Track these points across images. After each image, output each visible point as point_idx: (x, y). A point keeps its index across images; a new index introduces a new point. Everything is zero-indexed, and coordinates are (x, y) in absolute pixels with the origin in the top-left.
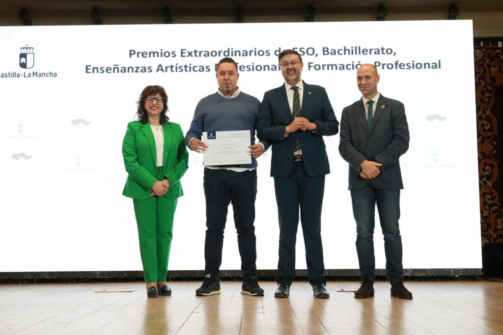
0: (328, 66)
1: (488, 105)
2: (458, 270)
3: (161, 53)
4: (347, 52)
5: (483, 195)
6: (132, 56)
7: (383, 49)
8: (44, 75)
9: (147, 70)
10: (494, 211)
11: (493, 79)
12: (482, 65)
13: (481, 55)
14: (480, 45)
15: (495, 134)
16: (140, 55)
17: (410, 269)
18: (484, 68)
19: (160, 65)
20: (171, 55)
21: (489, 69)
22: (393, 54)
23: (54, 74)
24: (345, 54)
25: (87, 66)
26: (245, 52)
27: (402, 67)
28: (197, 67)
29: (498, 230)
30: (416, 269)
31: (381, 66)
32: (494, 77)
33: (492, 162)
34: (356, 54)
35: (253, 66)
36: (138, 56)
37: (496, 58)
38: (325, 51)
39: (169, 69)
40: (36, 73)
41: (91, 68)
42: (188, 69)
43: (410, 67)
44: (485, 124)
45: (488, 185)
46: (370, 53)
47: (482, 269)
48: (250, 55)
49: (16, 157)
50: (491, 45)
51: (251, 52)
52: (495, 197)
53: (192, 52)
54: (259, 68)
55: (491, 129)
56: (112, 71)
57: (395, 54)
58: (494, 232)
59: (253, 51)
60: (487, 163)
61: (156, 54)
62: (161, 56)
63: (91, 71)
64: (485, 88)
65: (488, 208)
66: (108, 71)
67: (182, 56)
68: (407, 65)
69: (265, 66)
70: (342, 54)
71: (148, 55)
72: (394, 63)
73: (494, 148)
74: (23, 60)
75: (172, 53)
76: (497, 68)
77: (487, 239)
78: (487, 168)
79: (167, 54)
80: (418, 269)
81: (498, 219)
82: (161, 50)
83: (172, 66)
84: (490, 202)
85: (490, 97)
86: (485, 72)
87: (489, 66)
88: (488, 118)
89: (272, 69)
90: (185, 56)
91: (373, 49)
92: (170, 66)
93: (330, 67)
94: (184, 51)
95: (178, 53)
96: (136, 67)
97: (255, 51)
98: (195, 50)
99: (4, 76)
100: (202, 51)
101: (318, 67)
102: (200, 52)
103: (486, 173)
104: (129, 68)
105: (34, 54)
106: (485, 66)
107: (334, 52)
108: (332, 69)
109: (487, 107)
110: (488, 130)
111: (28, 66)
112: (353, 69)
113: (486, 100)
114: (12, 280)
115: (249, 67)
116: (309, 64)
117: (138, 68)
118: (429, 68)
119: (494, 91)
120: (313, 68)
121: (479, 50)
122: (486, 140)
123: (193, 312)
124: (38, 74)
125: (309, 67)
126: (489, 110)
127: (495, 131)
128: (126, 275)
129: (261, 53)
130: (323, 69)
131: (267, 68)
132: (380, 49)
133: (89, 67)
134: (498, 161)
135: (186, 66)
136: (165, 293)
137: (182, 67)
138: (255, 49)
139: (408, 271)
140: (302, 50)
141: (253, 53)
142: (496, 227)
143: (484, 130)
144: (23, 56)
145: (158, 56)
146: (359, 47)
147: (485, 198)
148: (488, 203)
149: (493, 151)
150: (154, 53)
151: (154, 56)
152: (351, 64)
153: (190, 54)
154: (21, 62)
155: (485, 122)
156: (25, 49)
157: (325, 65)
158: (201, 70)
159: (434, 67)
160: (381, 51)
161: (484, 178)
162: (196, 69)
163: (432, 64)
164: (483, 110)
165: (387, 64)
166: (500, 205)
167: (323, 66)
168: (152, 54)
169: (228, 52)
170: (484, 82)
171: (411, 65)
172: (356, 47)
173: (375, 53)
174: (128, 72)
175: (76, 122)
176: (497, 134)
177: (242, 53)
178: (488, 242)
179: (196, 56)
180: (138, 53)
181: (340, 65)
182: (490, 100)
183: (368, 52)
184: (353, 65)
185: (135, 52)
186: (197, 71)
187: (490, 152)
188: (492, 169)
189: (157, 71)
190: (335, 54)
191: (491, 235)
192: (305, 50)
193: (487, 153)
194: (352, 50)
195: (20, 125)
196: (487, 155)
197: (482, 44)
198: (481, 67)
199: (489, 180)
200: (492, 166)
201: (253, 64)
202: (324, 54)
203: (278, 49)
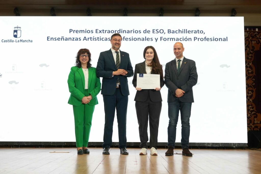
0: (170, 39)
1: (251, 60)
2: (236, 144)
3: (86, 31)
4: (180, 32)
5: (248, 106)
6: (71, 32)
7: (198, 31)
8: (26, 41)
9: (78, 39)
10: (253, 114)
11: (253, 47)
12: (248, 40)
13: (248, 35)
14: (247, 30)
15: (254, 75)
16: (75, 32)
17: (211, 143)
18: (249, 41)
19: (85, 37)
20: (91, 32)
21: (252, 42)
22: (203, 33)
23: (31, 41)
24: (179, 33)
25: (48, 37)
26: (128, 31)
27: (208, 40)
28: (104, 38)
29: (255, 124)
30: (214, 143)
31: (197, 39)
32: (254, 46)
33: (252, 89)
34: (185, 33)
35: (132, 38)
36: (74, 32)
37: (255, 37)
38: (169, 31)
39: (89, 39)
40: (22, 40)
41: (50, 38)
42: (99, 39)
43: (212, 40)
44: (249, 70)
45: (250, 101)
46: (192, 33)
47: (248, 143)
48: (131, 33)
49: (11, 83)
50: (252, 30)
51: (131, 31)
52: (254, 107)
53: (101, 31)
54: (135, 39)
55: (252, 73)
56: (61, 40)
57: (204, 33)
58: (253, 125)
59: (132, 31)
60: (250, 89)
61: (83, 32)
62: (86, 33)
63: (50, 39)
64: (249, 52)
65: (250, 112)
66: (59, 40)
67: (96, 33)
68: (211, 39)
69: (138, 39)
70: (177, 33)
71: (79, 32)
72: (204, 38)
73: (253, 82)
74: (15, 33)
75: (91, 31)
76: (255, 42)
77: (249, 128)
78: (250, 92)
79: (89, 32)
80: (215, 143)
81: (255, 118)
82: (86, 29)
83: (91, 37)
84: (251, 109)
85: (251, 56)
86: (249, 44)
87: (251, 41)
88: (250, 67)
89: (142, 40)
90: (98, 33)
91: (193, 31)
92: (90, 37)
93: (171, 39)
94: (97, 30)
95: (94, 31)
96: (73, 38)
97: (134, 31)
98: (103, 30)
99: (6, 41)
100: (107, 30)
101: (165, 39)
102: (106, 31)
103: (250, 95)
104: (69, 38)
105: (21, 30)
106: (249, 40)
107: (174, 32)
108: (173, 40)
109: (250, 61)
110: (251, 73)
111: (18, 37)
112: (183, 40)
113: (250, 58)
114: (7, 145)
115: (130, 39)
116: (161, 37)
117: (74, 38)
118: (222, 40)
119: (254, 53)
120: (163, 40)
121: (246, 33)
122: (250, 78)
123: (100, 163)
124: (23, 41)
125: (161, 39)
126: (251, 63)
127: (254, 74)
128: (66, 144)
129: (136, 32)
130: (168, 40)
131: (139, 39)
132: (197, 30)
133: (49, 38)
134: (255, 89)
135: (98, 38)
136: (87, 153)
137: (96, 38)
138: (134, 29)
139: (210, 144)
140: (157, 30)
141: (132, 32)
142: (254, 122)
143: (249, 73)
144: (15, 31)
145: (84, 33)
146: (186, 30)
147: (249, 107)
148: (250, 110)
149: (253, 83)
150: (82, 31)
151: (82, 33)
152: (182, 38)
153: (100, 32)
154: (15, 34)
155: (249, 69)
156: (17, 28)
157: (169, 38)
158: (106, 40)
159: (224, 40)
160: (197, 32)
161: (248, 97)
162: (103, 39)
163: (223, 38)
164: (248, 63)
165: (200, 38)
166: (256, 111)
167: (168, 39)
168: (81, 32)
169: (120, 31)
170: (249, 49)
171: (213, 39)
172: (185, 30)
173: (194, 33)
174: (69, 40)
175: (41, 65)
176: (255, 75)
177: (127, 31)
178: (250, 130)
179: (103, 33)
180: (74, 31)
181: (176, 38)
182: (252, 58)
183: (191, 32)
184: (183, 39)
185: (72, 30)
186: (104, 40)
187: (251, 84)
188: (252, 93)
189: (83, 40)
190: (174, 33)
191: (251, 126)
192: (159, 31)
193: (250, 85)
194: (183, 31)
195: (13, 67)
196: (250, 86)
197: (248, 29)
198: (247, 41)
199: (251, 98)
200: (252, 91)
201: (132, 37)
202: (168, 33)
203: (145, 30)
